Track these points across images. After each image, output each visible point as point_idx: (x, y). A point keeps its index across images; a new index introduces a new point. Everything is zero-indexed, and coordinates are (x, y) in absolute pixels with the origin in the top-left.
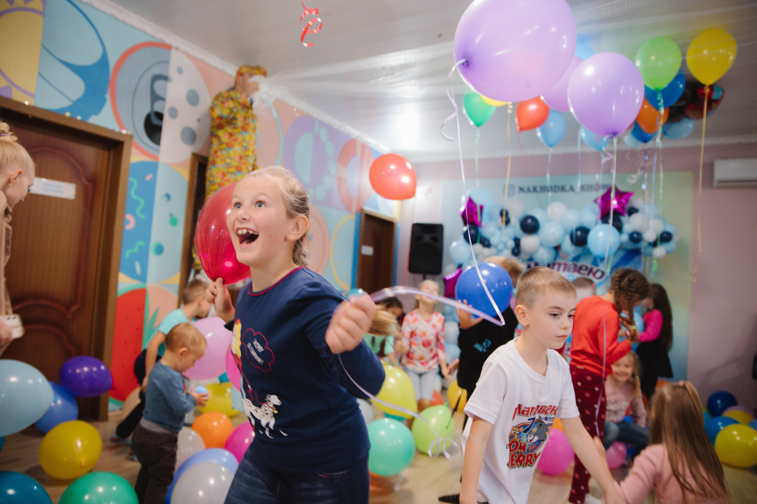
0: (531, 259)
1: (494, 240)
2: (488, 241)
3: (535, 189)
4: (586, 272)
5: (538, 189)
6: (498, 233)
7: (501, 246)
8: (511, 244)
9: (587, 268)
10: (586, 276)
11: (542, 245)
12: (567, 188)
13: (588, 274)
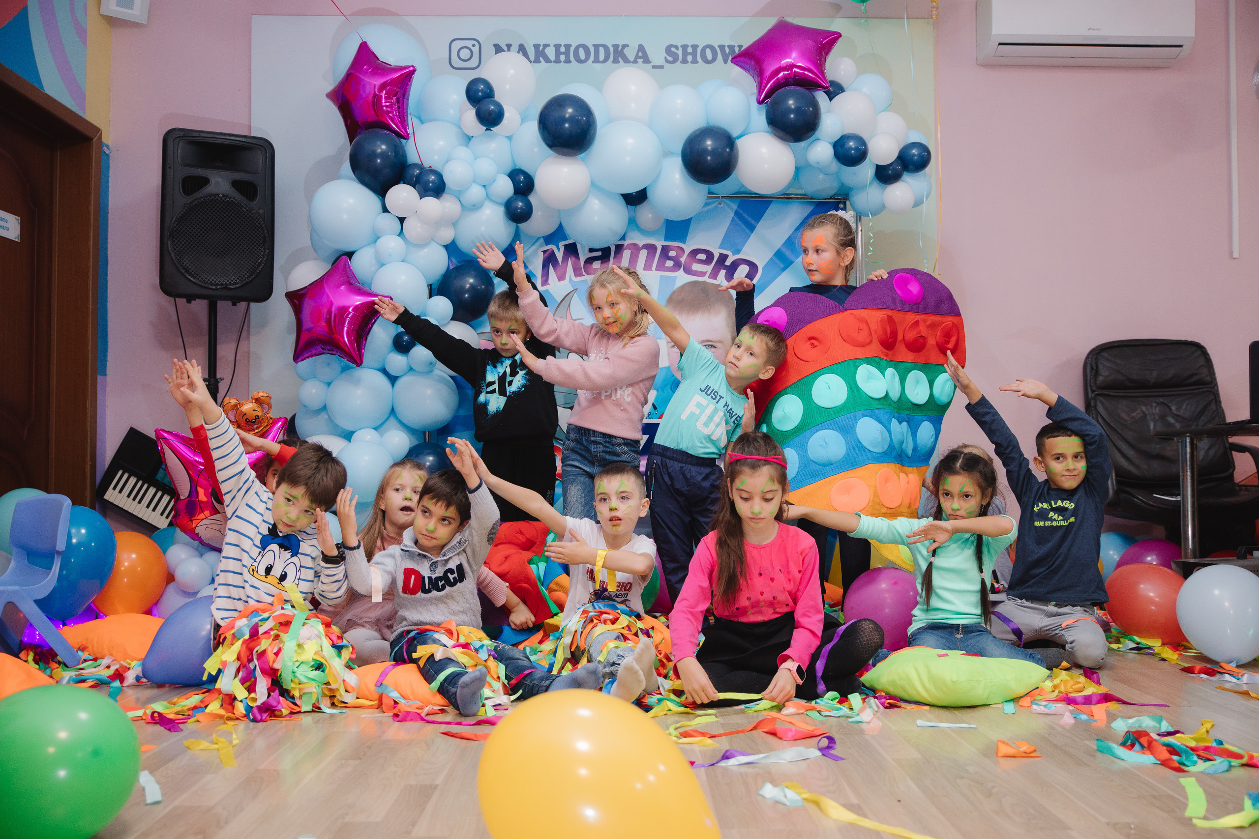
0: (558, 234)
1: (453, 174)
2: (440, 176)
3: (540, 54)
4: (708, 268)
5: (550, 52)
6: (463, 152)
7: (475, 193)
8: (505, 187)
9: (710, 255)
10: (706, 279)
11: (595, 186)
12: (630, 53)
13: (714, 275)
